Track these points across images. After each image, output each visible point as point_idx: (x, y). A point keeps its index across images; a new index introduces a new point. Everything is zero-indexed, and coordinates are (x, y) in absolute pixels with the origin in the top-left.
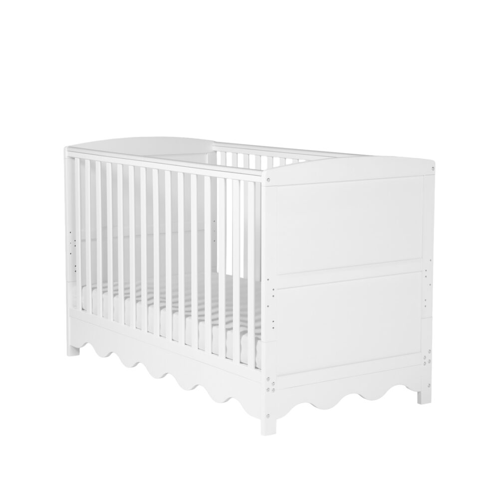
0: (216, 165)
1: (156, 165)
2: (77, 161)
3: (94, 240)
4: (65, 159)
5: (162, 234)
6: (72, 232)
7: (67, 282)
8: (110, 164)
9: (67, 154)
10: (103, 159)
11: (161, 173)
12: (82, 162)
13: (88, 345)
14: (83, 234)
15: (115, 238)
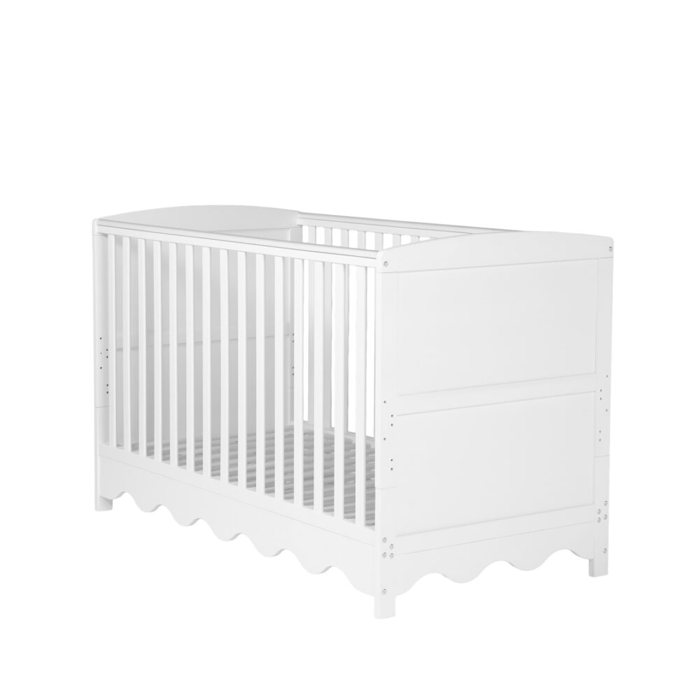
0: (302, 243)
1: (224, 245)
2: (112, 239)
3: (135, 348)
4: (93, 235)
5: (233, 340)
6: (104, 338)
7: (96, 407)
8: (159, 243)
9: (97, 229)
10: (149, 236)
11: (232, 255)
12: (119, 240)
13: (127, 496)
14: (119, 340)
15: (165, 346)
